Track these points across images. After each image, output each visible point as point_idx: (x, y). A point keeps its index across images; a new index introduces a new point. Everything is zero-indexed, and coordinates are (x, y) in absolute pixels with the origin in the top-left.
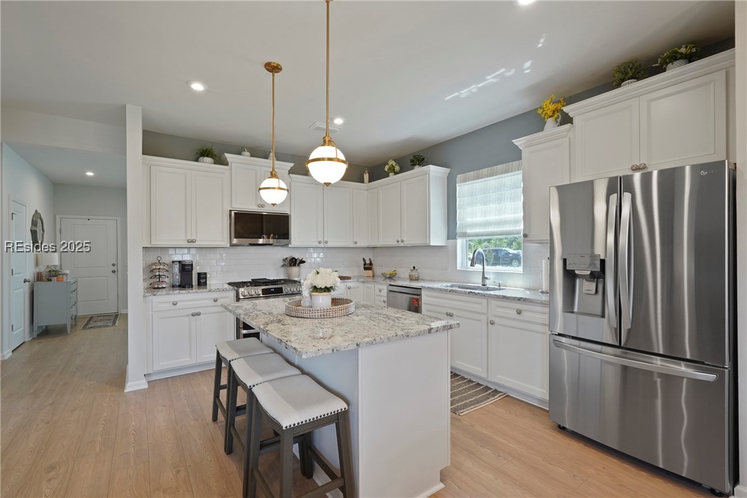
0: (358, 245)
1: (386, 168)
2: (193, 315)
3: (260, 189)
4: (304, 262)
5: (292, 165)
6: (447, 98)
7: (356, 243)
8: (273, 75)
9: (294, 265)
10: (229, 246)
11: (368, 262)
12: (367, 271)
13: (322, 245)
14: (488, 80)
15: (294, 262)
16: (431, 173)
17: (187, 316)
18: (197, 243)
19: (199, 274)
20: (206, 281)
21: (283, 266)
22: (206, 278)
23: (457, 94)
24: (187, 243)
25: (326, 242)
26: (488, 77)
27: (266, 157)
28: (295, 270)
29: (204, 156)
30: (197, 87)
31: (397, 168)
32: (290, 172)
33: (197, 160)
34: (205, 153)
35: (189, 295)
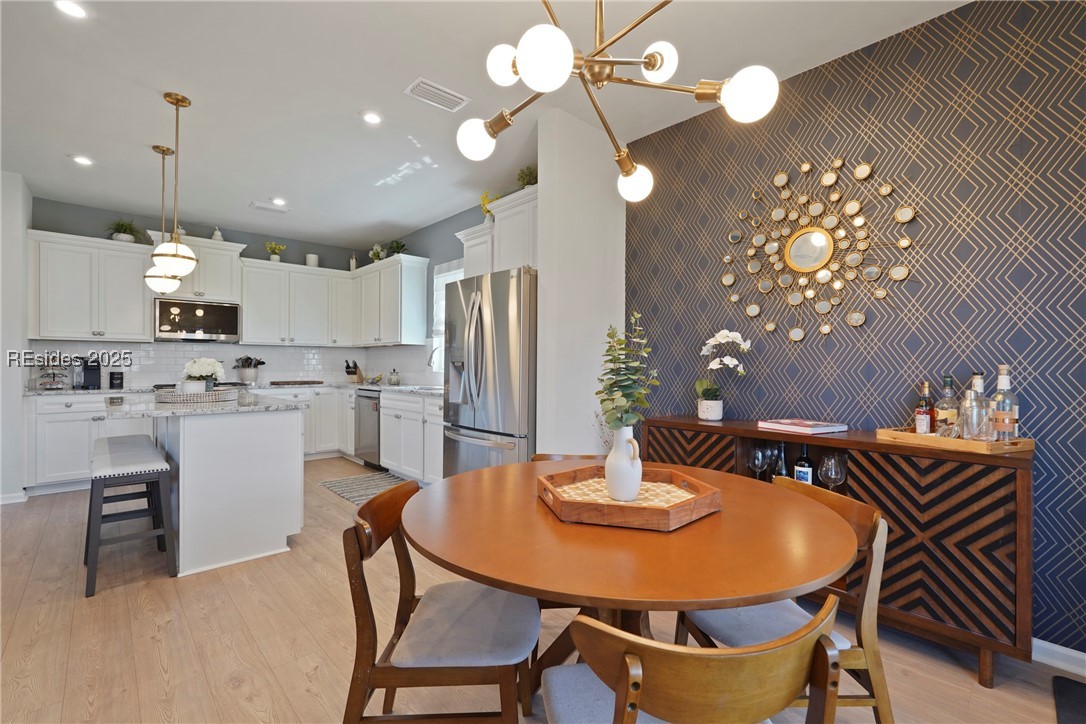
0: (337, 345)
1: (371, 254)
2: (94, 420)
3: (145, 277)
4: (264, 363)
5: (244, 246)
6: (378, 184)
7: (335, 342)
8: (164, 158)
9: (249, 366)
10: (152, 341)
11: (351, 365)
12: (351, 376)
13: (287, 343)
14: (400, 171)
15: (247, 363)
16: (404, 263)
17: (87, 420)
18: (106, 336)
19: (112, 375)
20: (122, 383)
21: (234, 368)
22: (122, 379)
23: (382, 181)
24: (92, 336)
25: (292, 340)
26: (401, 169)
27: (210, 236)
28: (250, 372)
29: (120, 232)
30: (83, 161)
31: (382, 254)
32: (242, 254)
33: (110, 237)
34: (121, 228)
35: (88, 396)
